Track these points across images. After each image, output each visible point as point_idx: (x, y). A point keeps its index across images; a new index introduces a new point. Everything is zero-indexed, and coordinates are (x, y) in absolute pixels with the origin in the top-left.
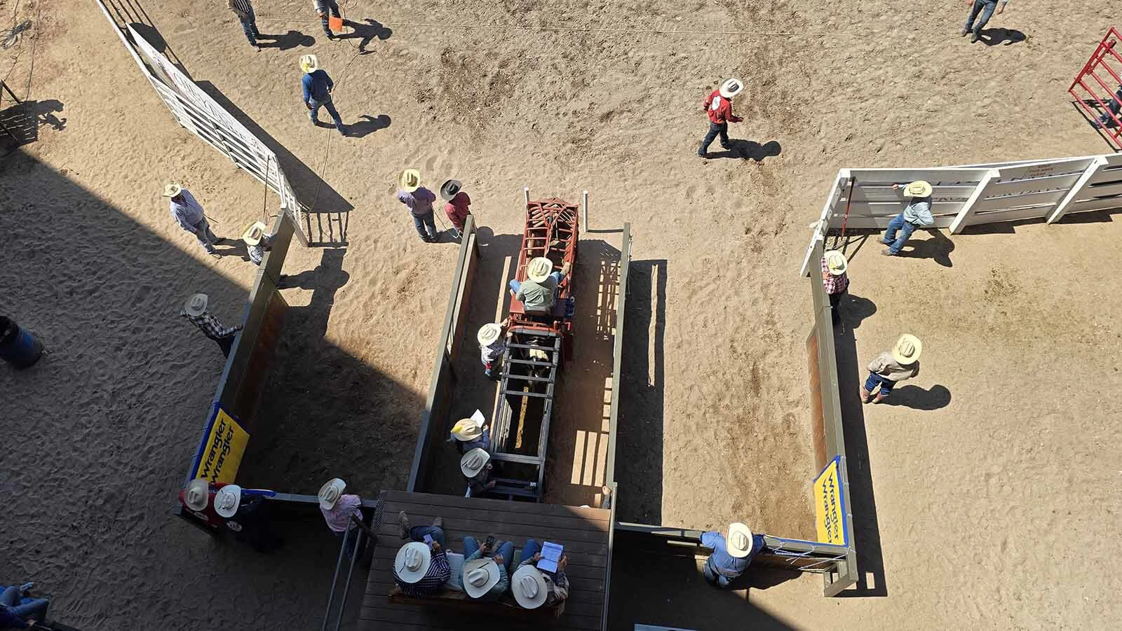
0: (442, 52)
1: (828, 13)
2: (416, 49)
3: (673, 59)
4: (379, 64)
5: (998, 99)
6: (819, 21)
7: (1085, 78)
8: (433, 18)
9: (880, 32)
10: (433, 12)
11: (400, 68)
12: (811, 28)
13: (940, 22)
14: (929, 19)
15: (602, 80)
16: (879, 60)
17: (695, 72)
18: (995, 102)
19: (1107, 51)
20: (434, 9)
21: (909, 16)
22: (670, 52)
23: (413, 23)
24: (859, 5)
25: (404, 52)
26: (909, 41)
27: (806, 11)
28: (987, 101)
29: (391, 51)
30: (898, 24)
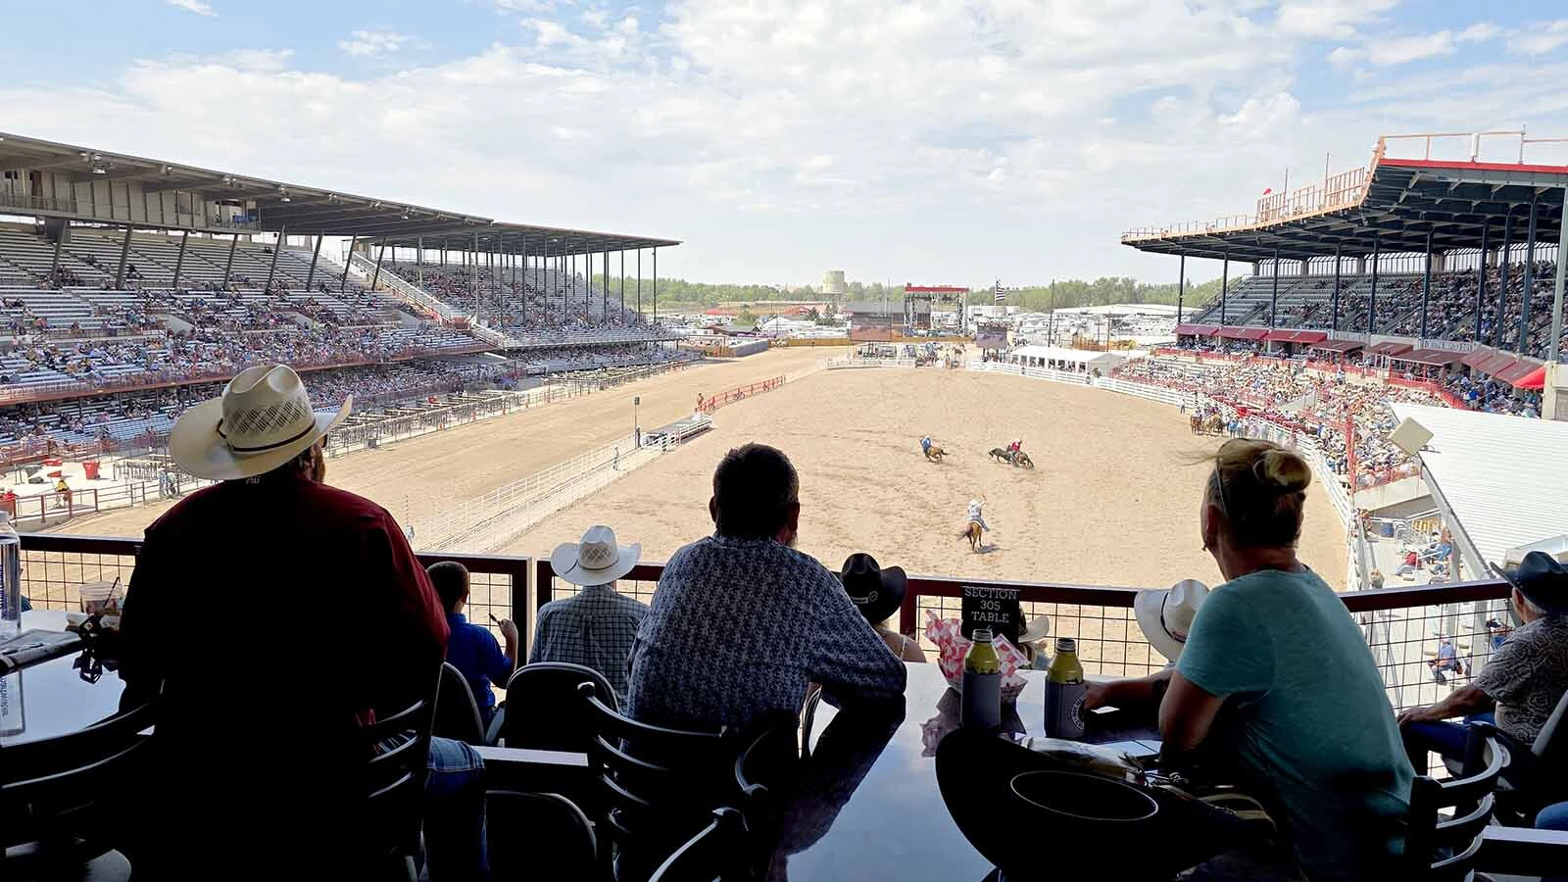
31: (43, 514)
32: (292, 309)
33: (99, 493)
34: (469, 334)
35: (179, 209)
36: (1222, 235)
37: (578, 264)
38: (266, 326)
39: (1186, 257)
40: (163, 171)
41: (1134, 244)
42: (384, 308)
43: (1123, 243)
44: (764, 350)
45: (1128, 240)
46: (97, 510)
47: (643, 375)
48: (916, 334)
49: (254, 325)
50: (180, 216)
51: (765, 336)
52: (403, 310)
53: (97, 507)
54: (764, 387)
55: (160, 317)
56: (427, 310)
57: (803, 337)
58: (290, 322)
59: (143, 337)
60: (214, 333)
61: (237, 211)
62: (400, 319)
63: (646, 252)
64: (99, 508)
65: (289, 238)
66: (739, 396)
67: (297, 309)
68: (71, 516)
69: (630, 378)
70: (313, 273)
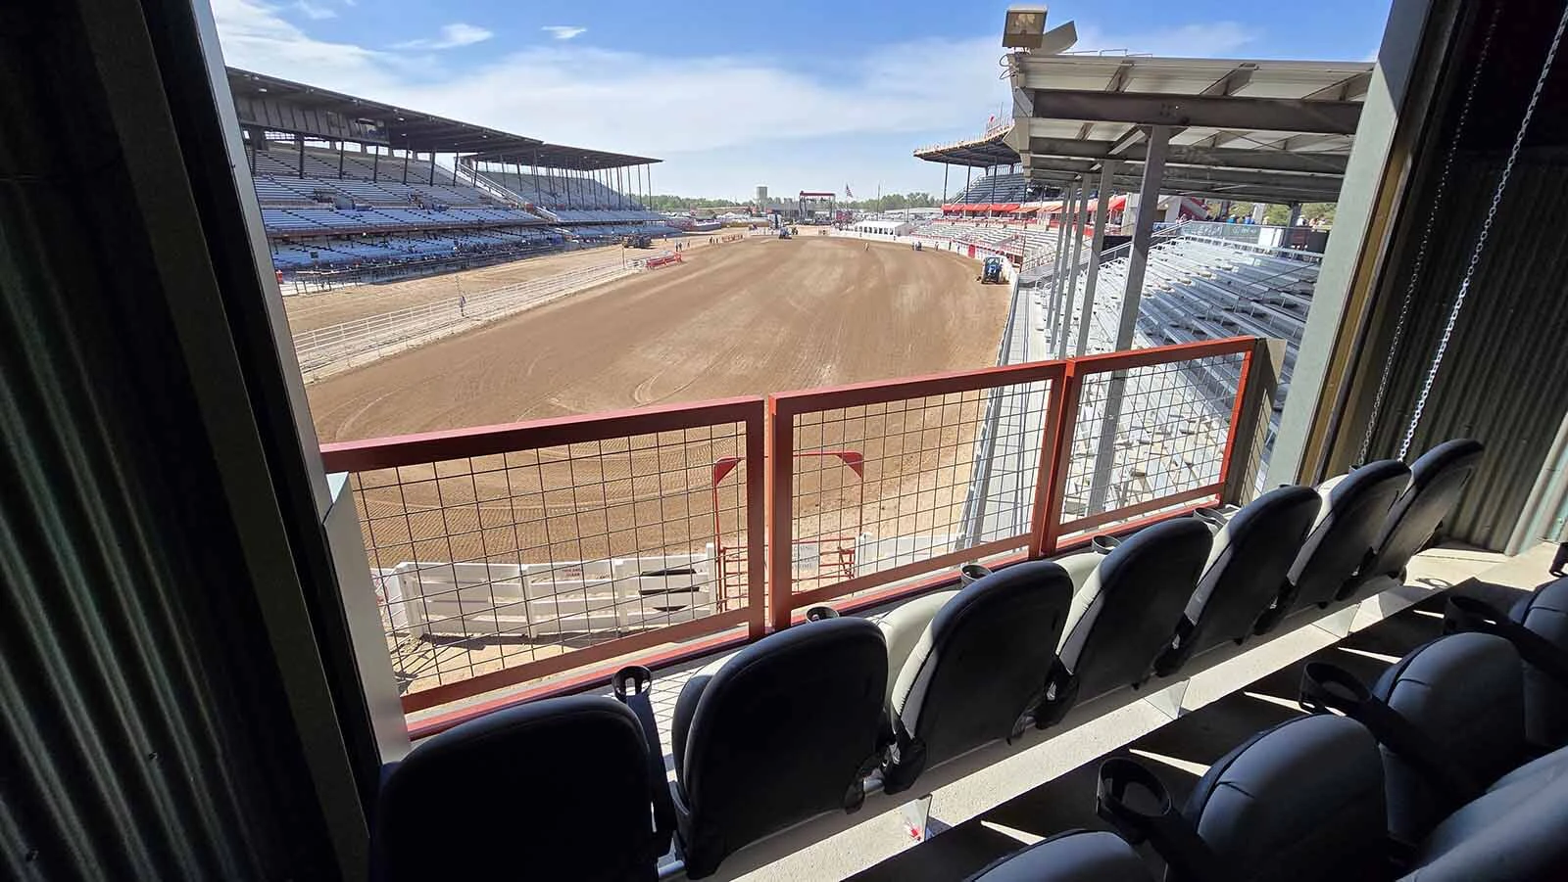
34: (536, 214)
35: (330, 124)
36: (967, 147)
37: (601, 176)
39: (949, 165)
40: (307, 92)
41: (920, 156)
43: (915, 156)
45: (917, 153)
50: (332, 129)
51: (718, 221)
55: (331, 196)
57: (741, 222)
60: (366, 207)
61: (373, 128)
62: (491, 204)
63: (643, 167)
65: (419, 155)
70: (432, 176)
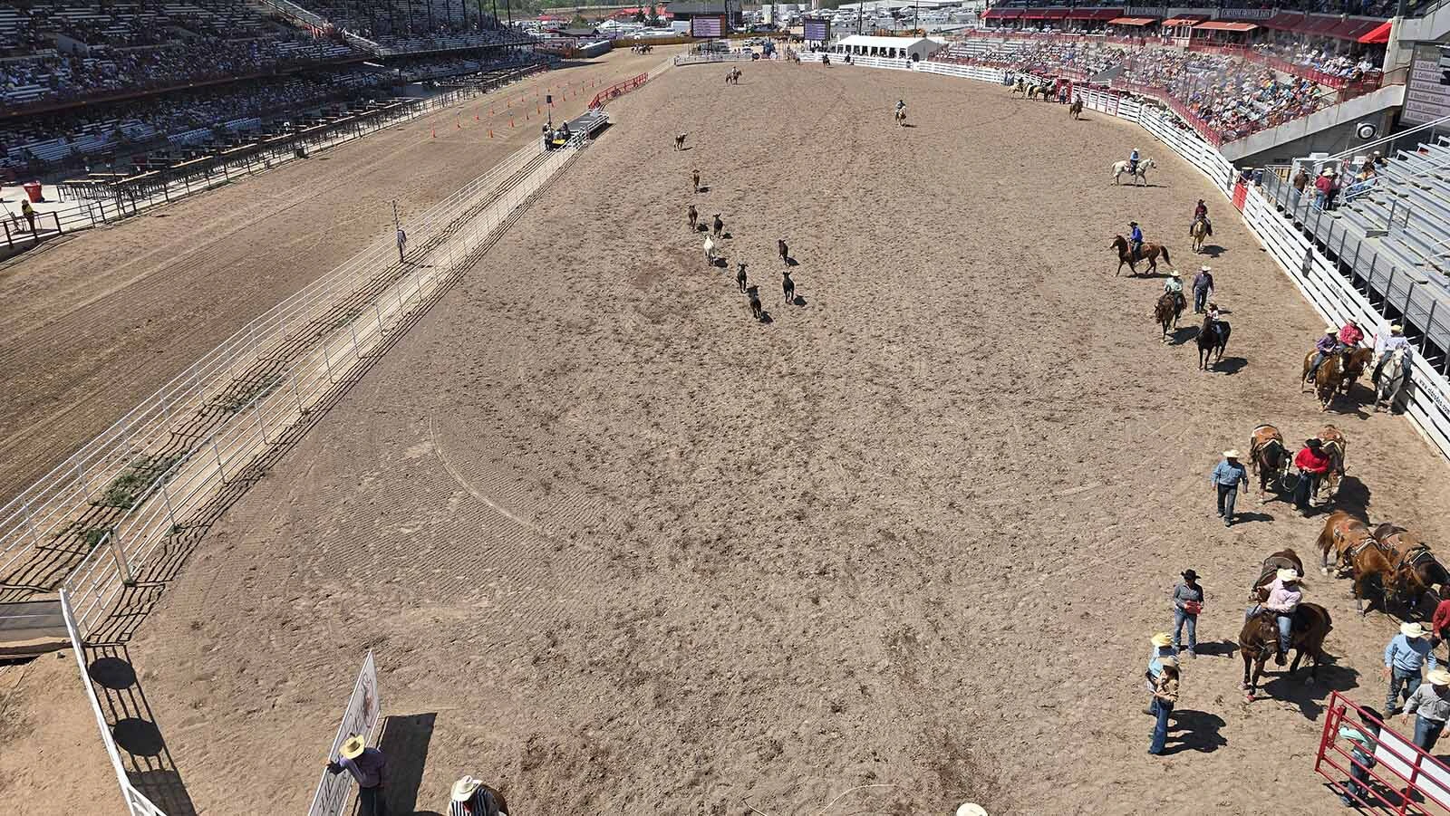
0: (528, 738)
1: (1001, 680)
2: (494, 736)
3: (823, 739)
4: (443, 758)
5: (1237, 783)
6: (992, 690)
7: (1328, 752)
8: (520, 696)
9: (1068, 702)
10: (520, 690)
11: (470, 761)
12: (984, 697)
13: (1135, 689)
14: (1121, 686)
15: (736, 768)
16: (1076, 735)
17: (852, 754)
18: (1234, 786)
19: (1341, 719)
20: (521, 686)
21: (1097, 682)
22: (818, 729)
23: (495, 704)
24: (1035, 670)
25: (479, 740)
26: (1105, 712)
27: (974, 678)
28: (1225, 786)
29: (461, 740)
30: (1086, 691)
31: (10, 240)
32: (172, 24)
33: (59, 215)
34: (346, 44)
38: (154, 42)
42: (260, 21)
44: (609, 51)
46: (61, 233)
47: (515, 78)
48: (737, 31)
49: (142, 40)
51: (604, 38)
52: (279, 23)
53: (59, 229)
54: (635, 83)
55: (49, 36)
56: (299, 22)
57: (639, 37)
58: (175, 36)
59: (37, 57)
60: (105, 50)
62: (278, 31)
64: (63, 230)
66: (616, 93)
67: (179, 24)
68: (37, 241)
69: (505, 82)
